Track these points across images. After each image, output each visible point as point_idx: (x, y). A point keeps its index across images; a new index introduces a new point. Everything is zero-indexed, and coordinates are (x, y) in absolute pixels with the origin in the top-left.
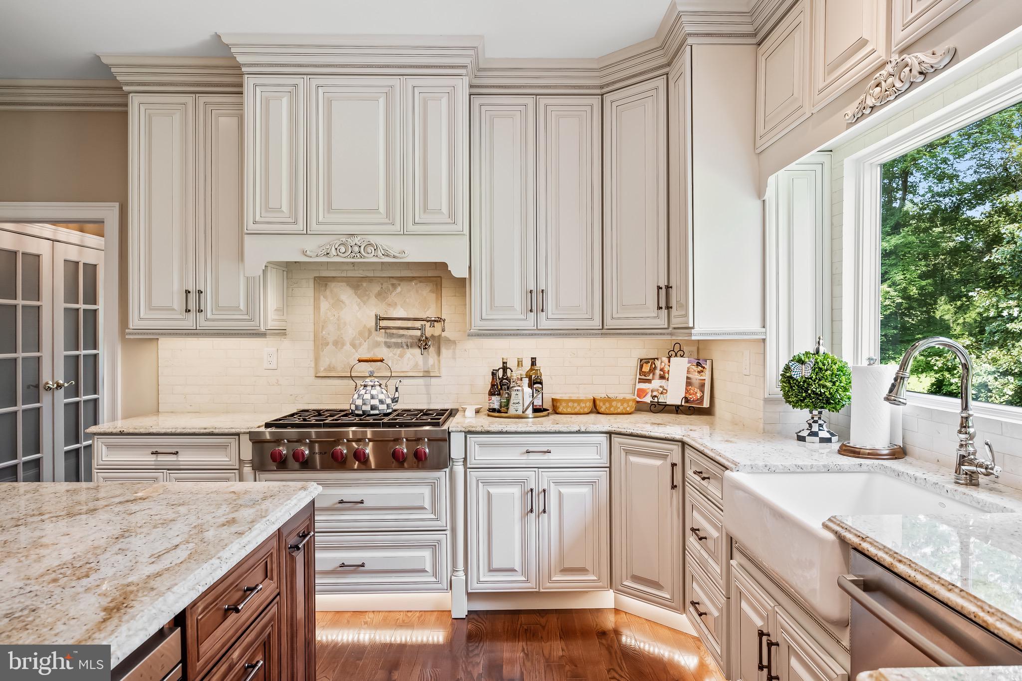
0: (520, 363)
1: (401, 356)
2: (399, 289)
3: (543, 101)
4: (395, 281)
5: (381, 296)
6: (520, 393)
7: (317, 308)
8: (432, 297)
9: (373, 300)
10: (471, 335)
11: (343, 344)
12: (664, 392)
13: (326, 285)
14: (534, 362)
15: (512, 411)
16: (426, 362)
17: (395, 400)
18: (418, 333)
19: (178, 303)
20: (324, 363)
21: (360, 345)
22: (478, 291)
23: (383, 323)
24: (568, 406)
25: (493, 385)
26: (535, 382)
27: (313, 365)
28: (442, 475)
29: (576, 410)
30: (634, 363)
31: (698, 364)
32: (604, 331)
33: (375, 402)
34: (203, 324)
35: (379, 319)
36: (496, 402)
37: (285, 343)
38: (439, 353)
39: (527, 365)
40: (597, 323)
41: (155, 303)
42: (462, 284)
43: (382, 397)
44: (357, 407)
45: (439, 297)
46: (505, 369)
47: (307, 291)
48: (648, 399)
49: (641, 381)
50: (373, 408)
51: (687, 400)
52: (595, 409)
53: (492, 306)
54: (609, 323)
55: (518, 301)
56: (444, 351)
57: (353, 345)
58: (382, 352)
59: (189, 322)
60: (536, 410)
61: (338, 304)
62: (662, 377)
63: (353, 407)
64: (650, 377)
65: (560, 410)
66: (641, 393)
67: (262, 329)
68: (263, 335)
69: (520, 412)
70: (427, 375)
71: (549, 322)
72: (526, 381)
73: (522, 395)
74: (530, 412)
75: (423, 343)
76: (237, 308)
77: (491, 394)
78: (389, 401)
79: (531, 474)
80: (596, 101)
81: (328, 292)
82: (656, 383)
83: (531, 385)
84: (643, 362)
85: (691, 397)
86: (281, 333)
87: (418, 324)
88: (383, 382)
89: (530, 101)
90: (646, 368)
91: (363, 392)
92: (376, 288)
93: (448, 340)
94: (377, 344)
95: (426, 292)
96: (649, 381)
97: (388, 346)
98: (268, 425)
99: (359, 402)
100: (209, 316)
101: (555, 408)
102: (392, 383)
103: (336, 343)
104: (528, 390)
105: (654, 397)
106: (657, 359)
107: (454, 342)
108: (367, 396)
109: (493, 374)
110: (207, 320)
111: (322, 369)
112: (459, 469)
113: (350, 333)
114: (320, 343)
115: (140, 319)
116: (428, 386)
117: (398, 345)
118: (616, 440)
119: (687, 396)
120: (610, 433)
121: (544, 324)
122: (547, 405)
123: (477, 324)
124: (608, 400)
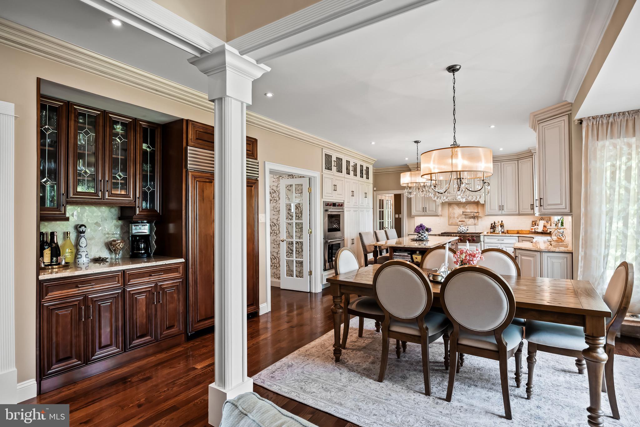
0: (499, 222)
1: (469, 220)
2: (468, 206)
3: (502, 163)
4: (466, 204)
5: (464, 207)
6: (498, 229)
7: (449, 210)
8: (476, 207)
9: (462, 208)
10: (485, 216)
11: (455, 218)
12: (538, 229)
13: (451, 205)
14: (502, 221)
15: (496, 232)
16: (475, 222)
17: (467, 230)
18: (473, 215)
19: (421, 210)
20: (451, 222)
21: (459, 218)
22: (487, 206)
23: (464, 213)
24: (510, 232)
25: (491, 227)
26: (502, 226)
27: (448, 222)
28: (479, 244)
29: (513, 233)
30: (531, 222)
31: (547, 222)
32: (519, 215)
33: (463, 230)
34: (426, 214)
35: (463, 212)
36: (492, 230)
37: (442, 218)
38: (478, 220)
39: (500, 222)
40: (517, 212)
41: (417, 210)
42: (483, 205)
43: (464, 229)
44: (459, 231)
45: (478, 207)
46: (495, 223)
47: (447, 207)
48: (533, 231)
49: (532, 226)
50: (463, 231)
51: (543, 231)
52: (518, 233)
53: (490, 209)
54: (520, 213)
55: (497, 208)
56: (479, 219)
57: (458, 218)
58: (464, 219)
59: (423, 214)
60: (502, 232)
61: (453, 209)
62: (537, 225)
63: (458, 231)
64: (534, 225)
65: (509, 233)
66: (532, 229)
67: (438, 215)
68: (439, 216)
69: (498, 232)
70: (475, 224)
71: (505, 212)
72: (500, 226)
73: (499, 229)
74: (501, 232)
75: (474, 217)
76: (433, 211)
77: (491, 229)
78: (466, 230)
79: (499, 245)
80: (516, 162)
81: (451, 207)
82: (536, 227)
83: (501, 227)
84: (533, 222)
85: (545, 230)
86: (441, 216)
87: (473, 213)
88: (465, 226)
89: (499, 163)
90: (533, 223)
91: (460, 228)
92: (463, 205)
93: (480, 217)
94: (463, 218)
95: (475, 206)
96: (534, 226)
97: (465, 218)
98: (441, 233)
99: (459, 230)
100: (428, 212)
101: (508, 232)
102: (467, 226)
103: (453, 218)
104: (500, 228)
105: (535, 230)
106: (536, 221)
107: (482, 217)
108: (461, 229)
109: (491, 224)
110: (427, 213)
111: (450, 223)
112: (482, 243)
113: (456, 216)
114: (449, 218)
115: (414, 213)
116: (475, 227)
117: (467, 218)
118: (520, 238)
119: (544, 230)
120: (518, 237)
121: (504, 213)
122: (505, 231)
123: (487, 213)
124: (522, 231)
